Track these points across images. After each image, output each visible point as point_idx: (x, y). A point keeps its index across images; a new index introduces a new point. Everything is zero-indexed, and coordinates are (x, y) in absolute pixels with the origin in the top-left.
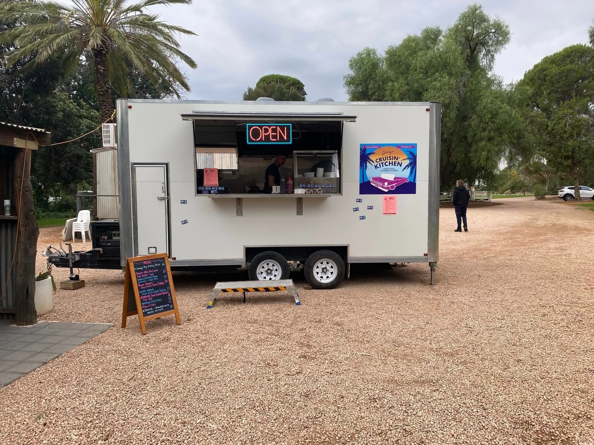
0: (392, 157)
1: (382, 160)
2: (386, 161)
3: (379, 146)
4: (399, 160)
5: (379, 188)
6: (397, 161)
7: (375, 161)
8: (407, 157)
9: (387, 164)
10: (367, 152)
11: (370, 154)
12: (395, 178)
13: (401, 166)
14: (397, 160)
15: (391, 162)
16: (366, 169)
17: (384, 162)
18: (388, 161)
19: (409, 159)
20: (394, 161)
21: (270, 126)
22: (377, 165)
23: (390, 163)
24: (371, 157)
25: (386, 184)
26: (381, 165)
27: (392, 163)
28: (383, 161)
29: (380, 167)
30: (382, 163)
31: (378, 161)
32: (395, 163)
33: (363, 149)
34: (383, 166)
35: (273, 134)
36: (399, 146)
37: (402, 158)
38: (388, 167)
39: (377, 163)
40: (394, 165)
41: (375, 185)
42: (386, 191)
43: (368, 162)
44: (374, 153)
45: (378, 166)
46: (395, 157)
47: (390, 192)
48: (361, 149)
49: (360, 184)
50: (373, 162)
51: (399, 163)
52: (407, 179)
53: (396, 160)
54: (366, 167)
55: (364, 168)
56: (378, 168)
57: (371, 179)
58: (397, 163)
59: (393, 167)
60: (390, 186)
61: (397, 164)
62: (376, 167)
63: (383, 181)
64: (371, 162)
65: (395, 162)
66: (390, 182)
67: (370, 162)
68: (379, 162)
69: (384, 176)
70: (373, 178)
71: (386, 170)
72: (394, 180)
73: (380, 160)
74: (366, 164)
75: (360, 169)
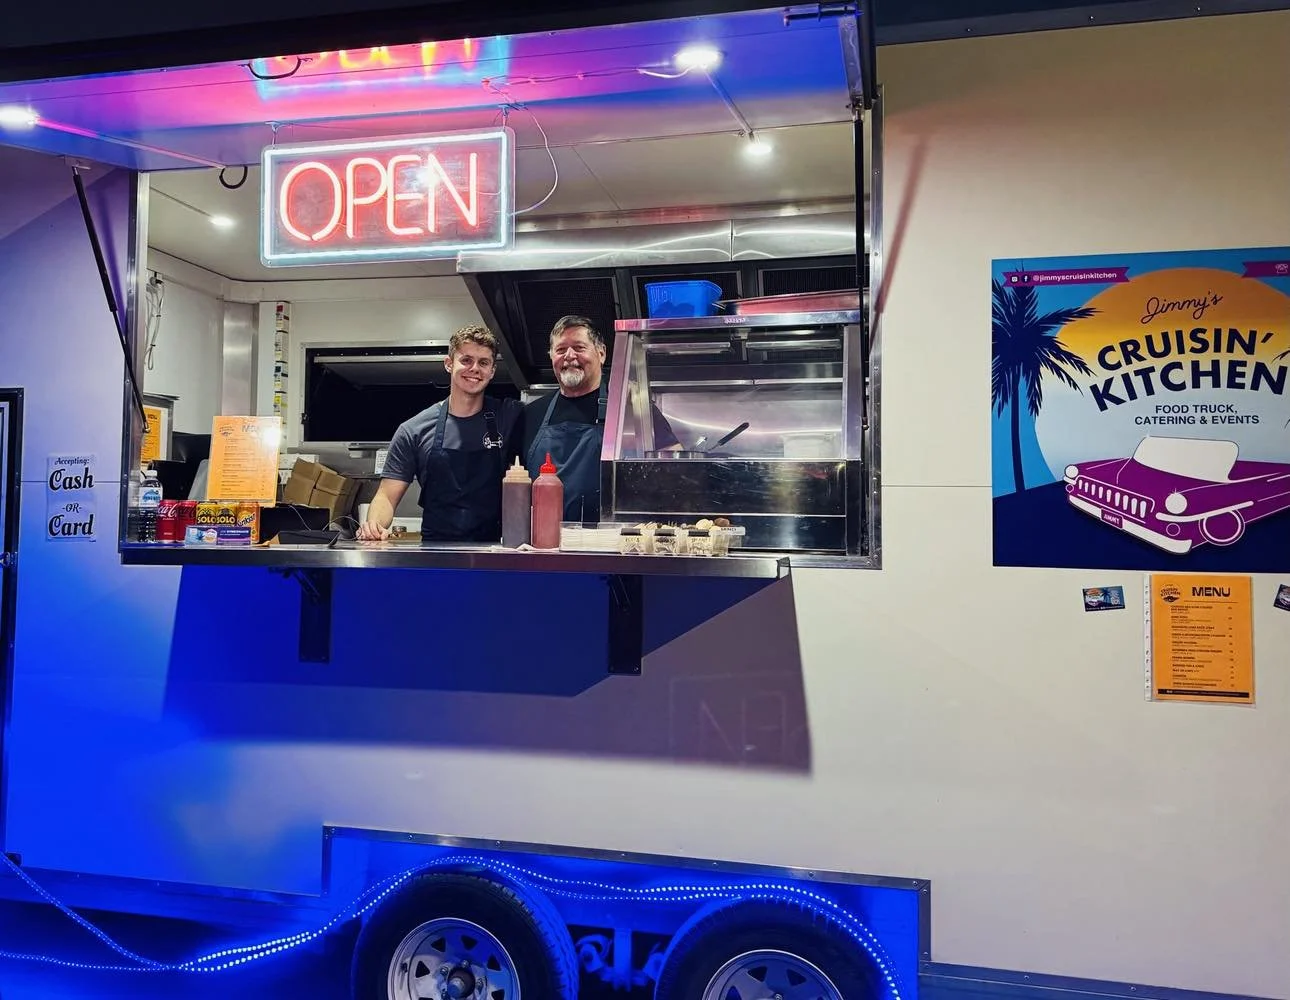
0: (1209, 337)
1: (1143, 351)
2: (1173, 356)
3: (1120, 268)
4: (1267, 355)
5: (1129, 527)
6: (1251, 361)
7: (1092, 363)
9: (1175, 377)
10: (1043, 307)
11: (1059, 318)
12: (1240, 468)
13: (1278, 387)
14: (1249, 349)
15: (1205, 366)
16: (1034, 407)
17: (1159, 364)
18: (1187, 359)
20: (1224, 359)
22: (1108, 383)
23: (1197, 374)
24: (1067, 336)
25: (1176, 502)
26: (1138, 383)
27: (1215, 373)
28: (1150, 361)
29: (1133, 395)
30: (1145, 373)
31: (1111, 358)
32: (1233, 374)
33: (1009, 291)
34: (1150, 391)
36: (1258, 264)
37: (1282, 342)
38: (1190, 396)
39: (1109, 374)
40: (1232, 384)
41: (1096, 512)
42: (1182, 547)
43: (1044, 370)
44: (1084, 314)
45: (1118, 389)
46: (1234, 335)
47: (1207, 558)
48: (997, 290)
49: (997, 502)
50: (1081, 365)
51: (1261, 369)
53: (1239, 354)
54: (1035, 398)
55: (1024, 401)
56: (1118, 401)
57: (1073, 472)
58: (1249, 371)
59: (1224, 395)
60: (1205, 516)
61: (1248, 380)
62: (1102, 396)
63: (1154, 483)
64: (1067, 367)
65: (1233, 365)
66: (1201, 494)
67: (1058, 371)
68: (1125, 369)
69: (1160, 453)
70: (1082, 468)
71: (1177, 417)
72: (1231, 476)
73: (1130, 351)
74: (1035, 378)
75: (998, 410)
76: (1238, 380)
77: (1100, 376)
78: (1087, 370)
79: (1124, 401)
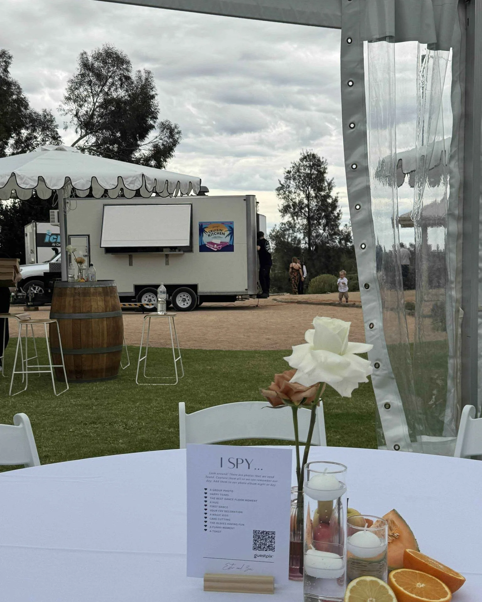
0: (218, 230)
3: (210, 223)
4: (223, 232)
5: (211, 248)
8: (228, 230)
9: (215, 234)
10: (204, 227)
12: (221, 242)
13: (224, 235)
15: (218, 233)
16: (203, 237)
17: (214, 232)
18: (216, 232)
19: (229, 230)
24: (206, 230)
25: (215, 246)
34: (213, 235)
36: (223, 223)
37: (225, 230)
38: (216, 236)
42: (216, 250)
43: (204, 233)
44: (207, 227)
45: (210, 235)
46: (220, 230)
47: (218, 251)
48: (199, 225)
49: (199, 246)
50: (207, 233)
51: (223, 233)
52: (228, 243)
54: (203, 235)
59: (220, 235)
60: (218, 247)
62: (209, 235)
63: (213, 244)
65: (220, 232)
66: (218, 245)
68: (211, 233)
69: (214, 241)
70: (207, 243)
71: (215, 238)
73: (211, 231)
74: (203, 234)
75: (199, 237)
77: (209, 233)
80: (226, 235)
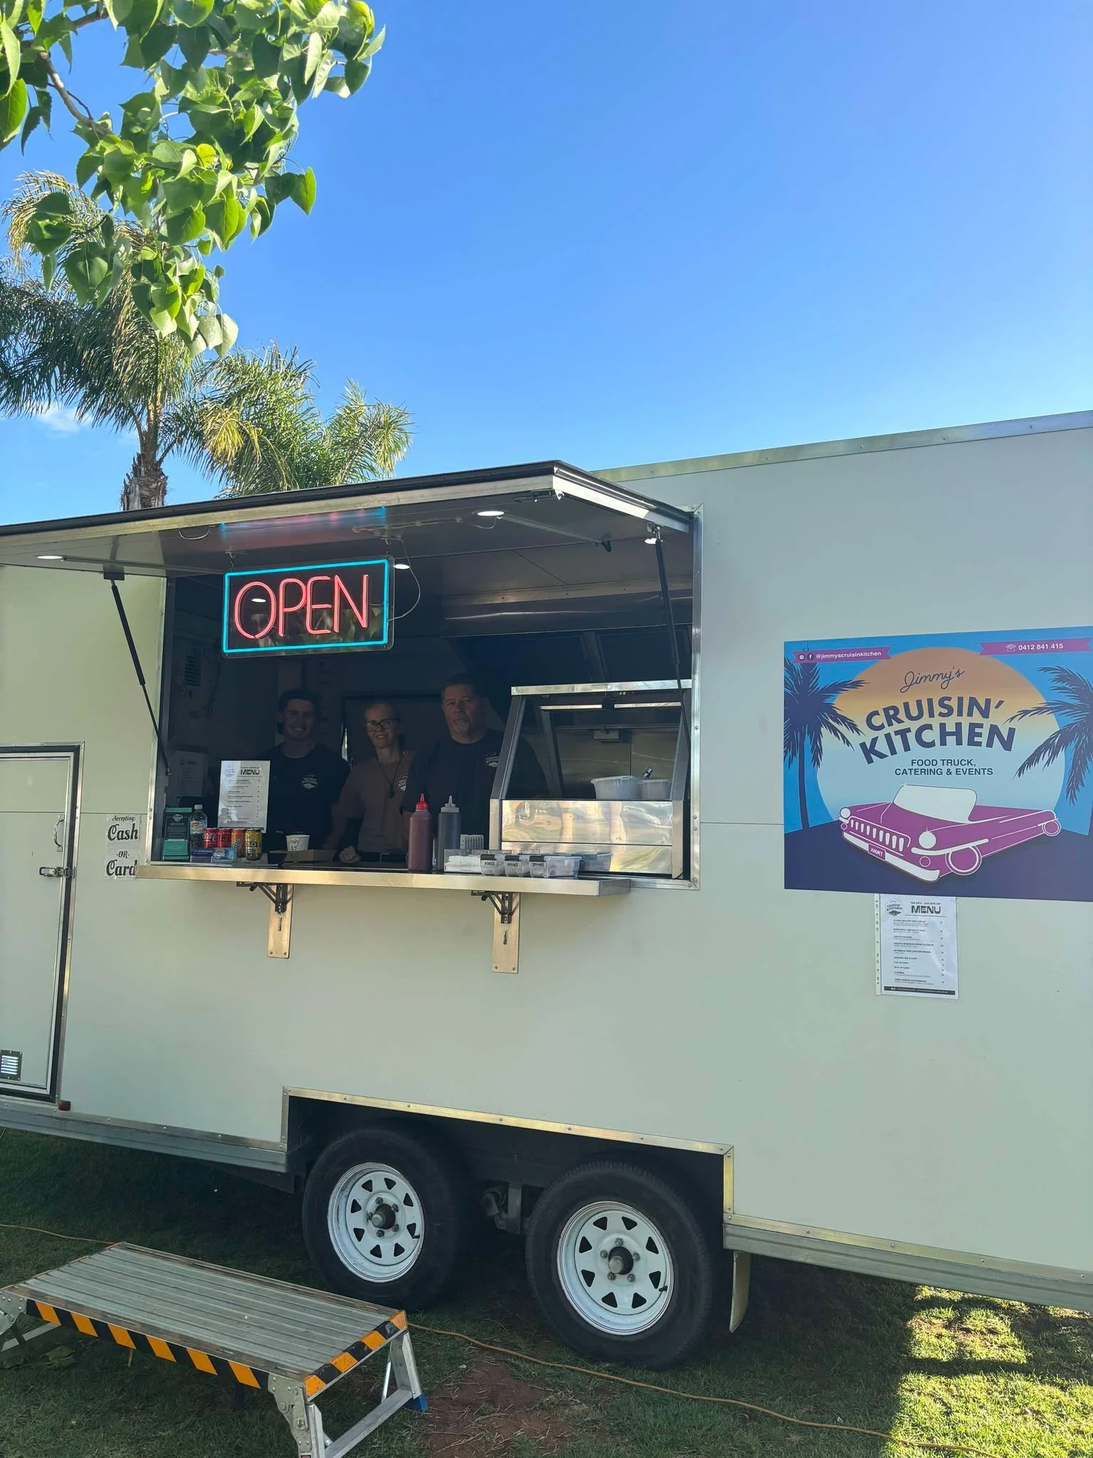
0: (954, 704)
1: (902, 715)
2: (925, 720)
3: (883, 648)
4: (999, 718)
5: (890, 858)
6: (987, 723)
7: (862, 725)
8: (1040, 701)
9: (927, 736)
10: (823, 681)
11: (837, 688)
12: (977, 812)
13: (1007, 745)
14: (985, 714)
15: (951, 728)
16: (816, 761)
17: (914, 725)
18: (936, 722)
19: (1054, 708)
20: (966, 721)
21: (304, 576)
22: (874, 741)
23: (944, 734)
24: (844, 704)
25: (928, 839)
26: (897, 741)
27: (958, 733)
28: (907, 724)
29: (893, 752)
30: (903, 733)
31: (877, 721)
32: (972, 734)
33: (798, 666)
34: (907, 748)
35: (314, 607)
36: (993, 645)
37: (1011, 708)
38: (937, 753)
39: (874, 734)
40: (971, 742)
41: (864, 846)
42: (931, 876)
43: (824, 730)
44: (856, 684)
45: (882, 746)
46: (973, 702)
47: (949, 886)
48: (788, 667)
49: (788, 837)
50: (853, 727)
51: (994, 730)
52: (1048, 816)
53: (977, 718)
54: (817, 751)
55: (808, 756)
56: (882, 756)
57: (846, 813)
58: (985, 731)
59: (965, 751)
60: (950, 851)
61: (984, 739)
62: (869, 752)
63: (911, 824)
64: (842, 728)
65: (973, 726)
66: (947, 832)
67: (835, 731)
68: (888, 730)
69: (914, 798)
70: (853, 810)
71: (926, 770)
72: (970, 819)
73: (891, 715)
74: (817, 737)
75: (788, 762)
76: (976, 739)
77: (868, 735)
78: (858, 731)
79: (887, 756)
80: (1028, 740)
